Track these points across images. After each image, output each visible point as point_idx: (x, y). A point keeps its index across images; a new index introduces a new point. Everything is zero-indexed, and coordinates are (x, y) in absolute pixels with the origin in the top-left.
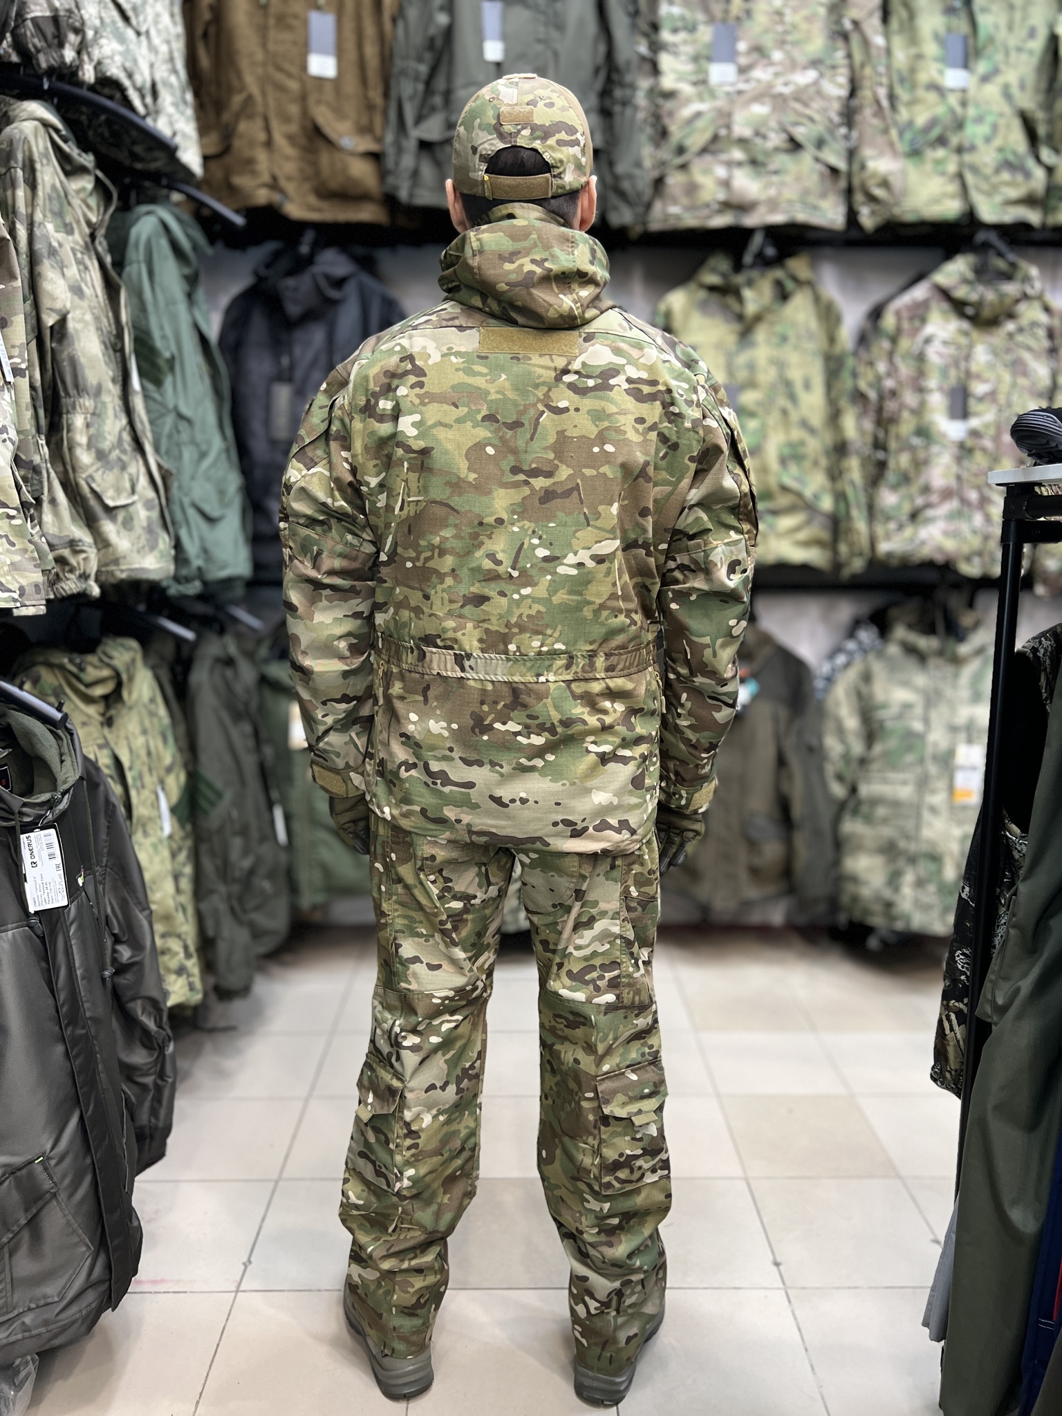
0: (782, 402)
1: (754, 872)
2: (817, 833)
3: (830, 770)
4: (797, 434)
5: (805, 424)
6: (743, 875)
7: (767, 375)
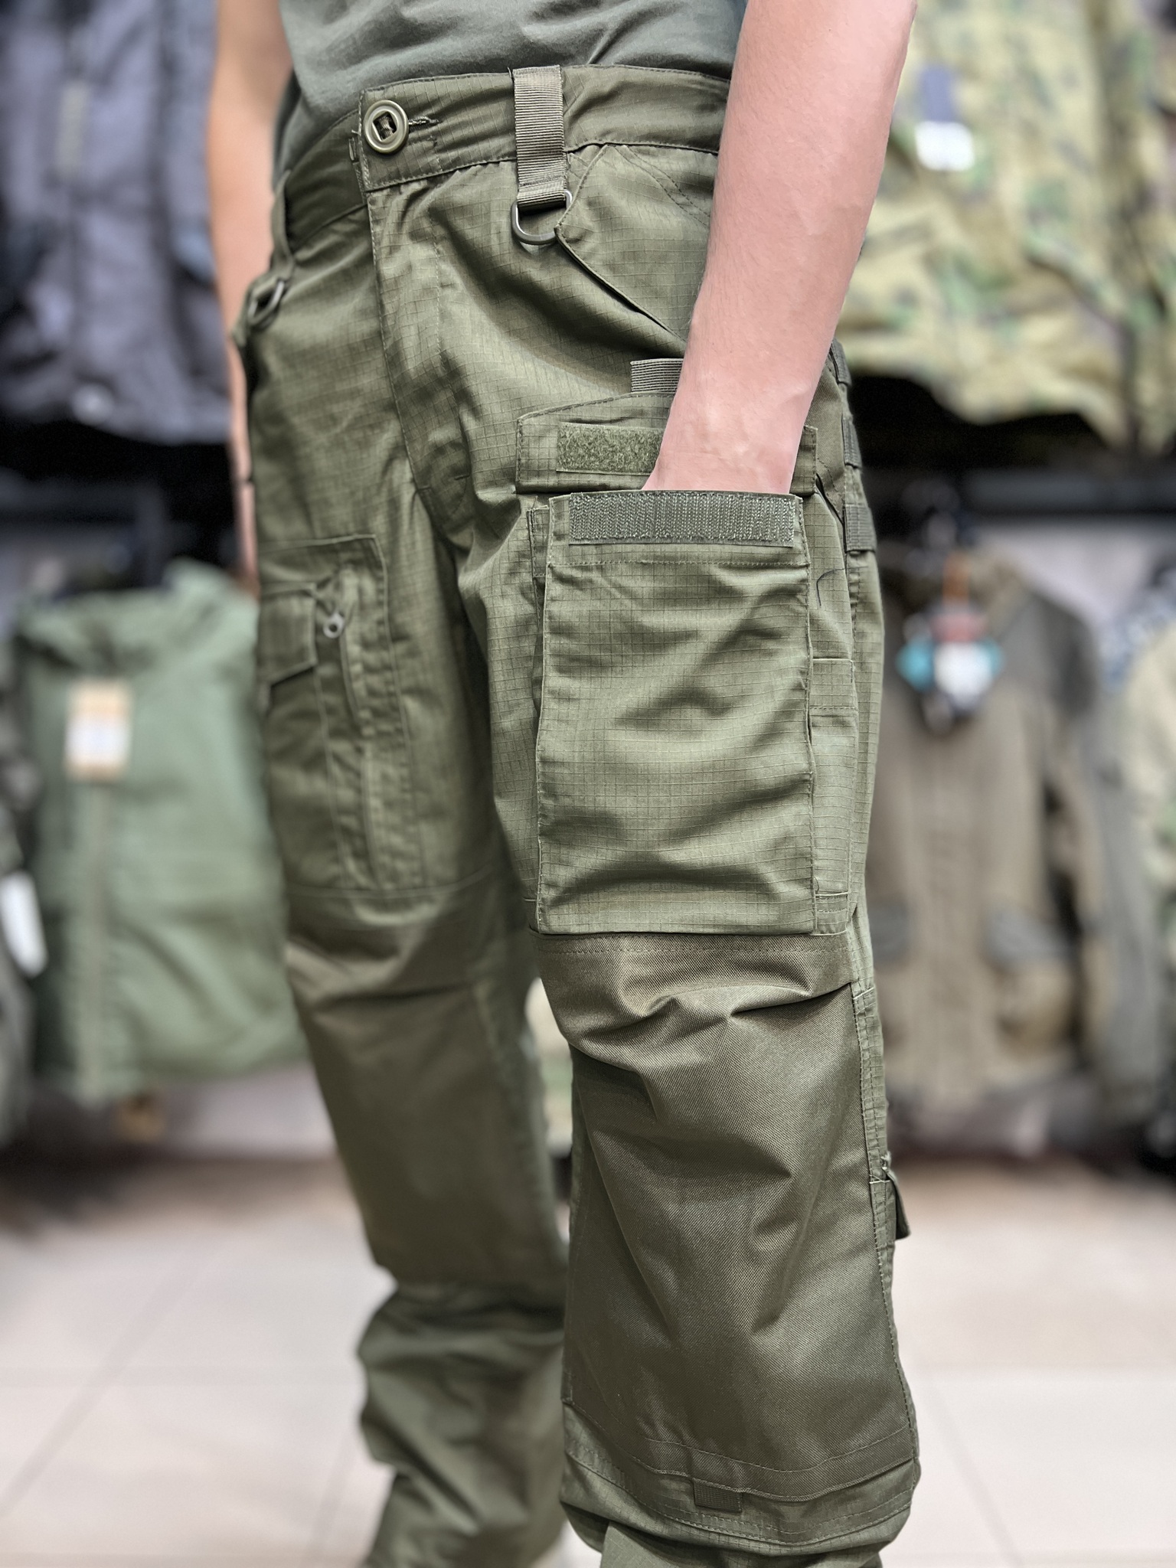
0: (1027, 108)
1: (1010, 1029)
2: (1132, 947)
3: (1144, 826)
4: (1056, 166)
5: (1068, 150)
6: (984, 1037)
7: (996, 61)
